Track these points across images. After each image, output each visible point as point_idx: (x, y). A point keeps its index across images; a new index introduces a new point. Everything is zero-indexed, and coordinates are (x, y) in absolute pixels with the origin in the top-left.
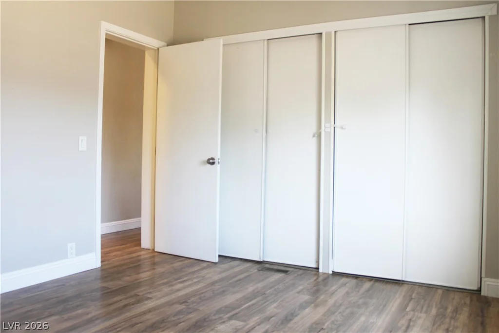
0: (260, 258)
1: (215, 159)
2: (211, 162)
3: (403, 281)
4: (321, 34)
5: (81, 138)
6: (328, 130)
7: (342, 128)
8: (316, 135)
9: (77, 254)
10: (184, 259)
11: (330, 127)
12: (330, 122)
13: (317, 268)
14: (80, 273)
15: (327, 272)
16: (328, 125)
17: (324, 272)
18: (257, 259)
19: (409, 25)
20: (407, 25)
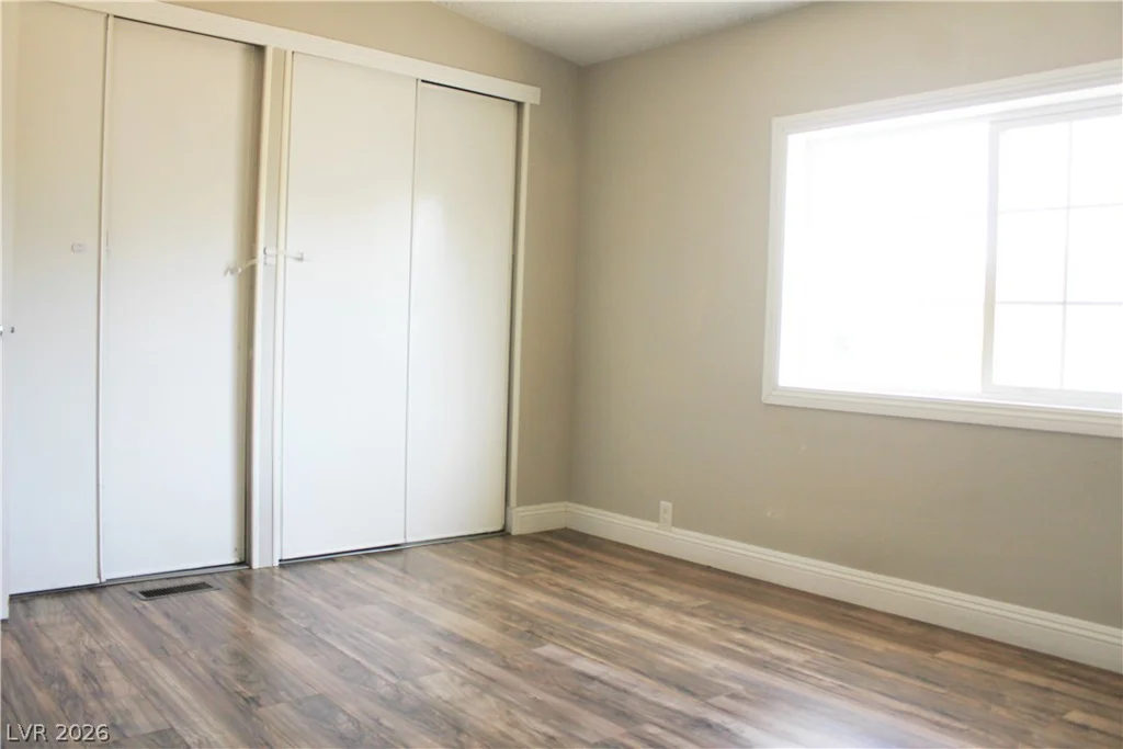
0: (99, 577)
3: (404, 545)
4: (263, 49)
6: (271, 261)
7: (299, 259)
11: (277, 258)
12: (278, 245)
15: (268, 565)
16: (271, 251)
17: (260, 566)
19: (423, 81)
20: (419, 82)
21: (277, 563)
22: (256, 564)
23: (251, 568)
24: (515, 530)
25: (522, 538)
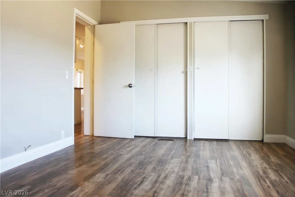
0: (155, 135)
1: (132, 84)
2: (130, 86)
3: (228, 139)
4: (187, 23)
5: (66, 72)
6: (191, 70)
7: (198, 69)
8: (184, 72)
9: (65, 137)
10: (113, 138)
11: (192, 69)
12: (192, 66)
13: (186, 138)
14: (67, 147)
15: (191, 139)
16: (191, 67)
17: (190, 139)
18: (154, 136)
19: (230, 21)
20: (229, 21)
21: (193, 139)
22: (188, 138)
23: (187, 139)
24: (265, 141)
25: (267, 143)
